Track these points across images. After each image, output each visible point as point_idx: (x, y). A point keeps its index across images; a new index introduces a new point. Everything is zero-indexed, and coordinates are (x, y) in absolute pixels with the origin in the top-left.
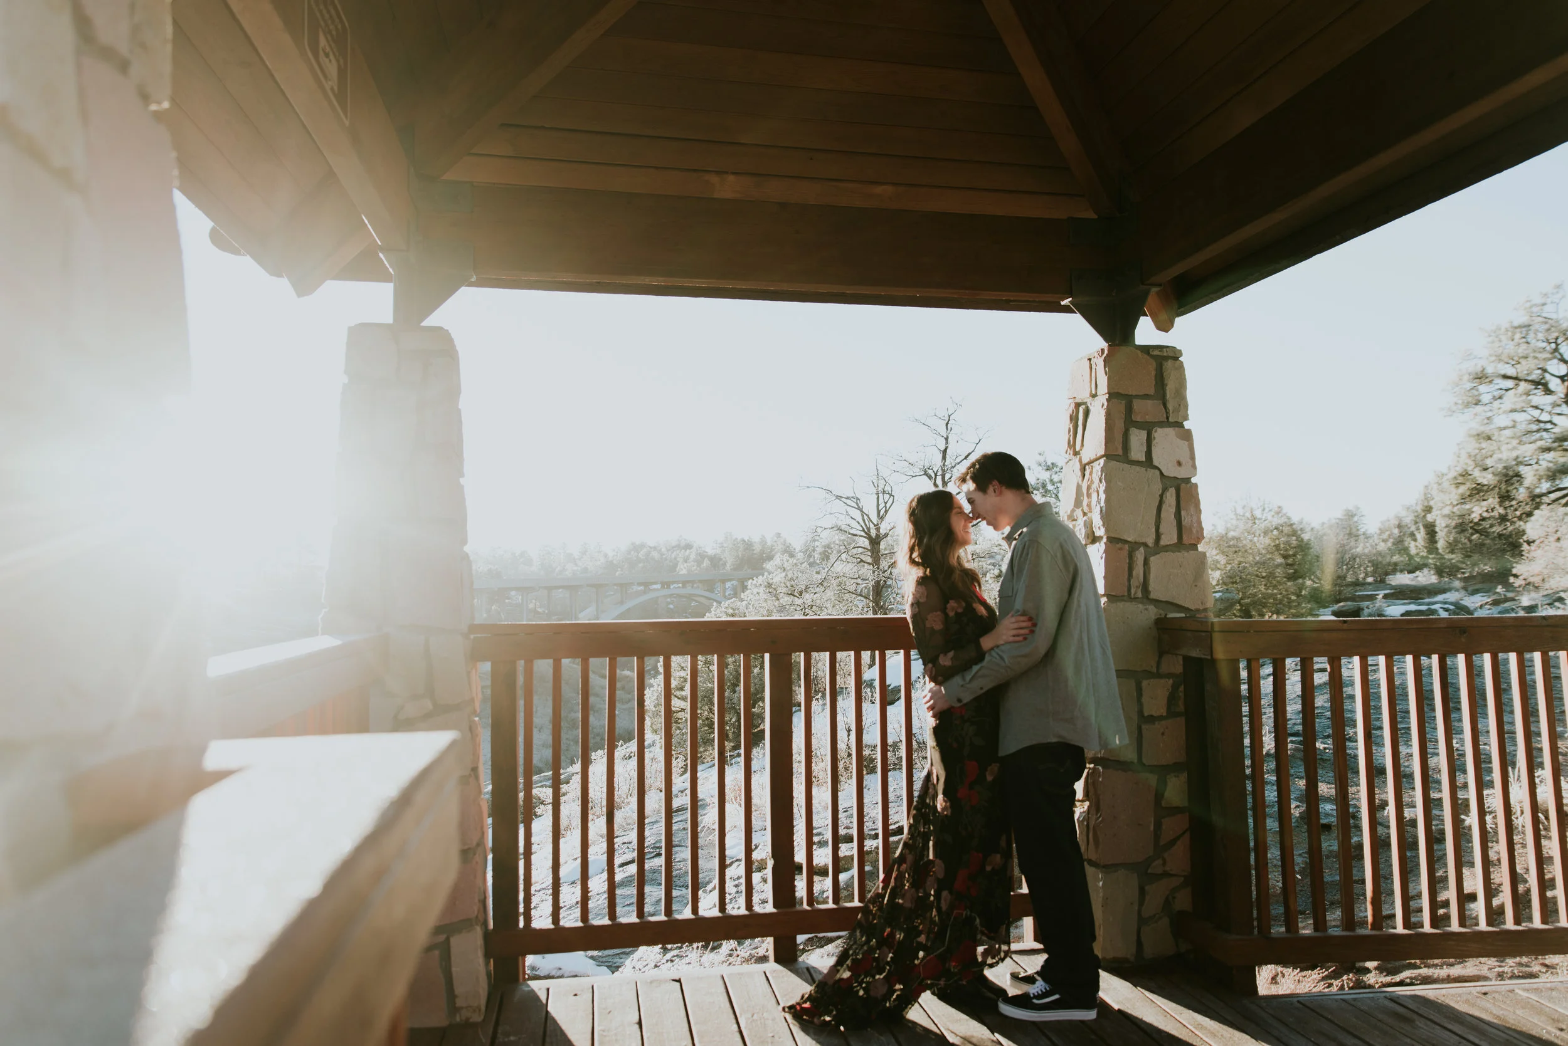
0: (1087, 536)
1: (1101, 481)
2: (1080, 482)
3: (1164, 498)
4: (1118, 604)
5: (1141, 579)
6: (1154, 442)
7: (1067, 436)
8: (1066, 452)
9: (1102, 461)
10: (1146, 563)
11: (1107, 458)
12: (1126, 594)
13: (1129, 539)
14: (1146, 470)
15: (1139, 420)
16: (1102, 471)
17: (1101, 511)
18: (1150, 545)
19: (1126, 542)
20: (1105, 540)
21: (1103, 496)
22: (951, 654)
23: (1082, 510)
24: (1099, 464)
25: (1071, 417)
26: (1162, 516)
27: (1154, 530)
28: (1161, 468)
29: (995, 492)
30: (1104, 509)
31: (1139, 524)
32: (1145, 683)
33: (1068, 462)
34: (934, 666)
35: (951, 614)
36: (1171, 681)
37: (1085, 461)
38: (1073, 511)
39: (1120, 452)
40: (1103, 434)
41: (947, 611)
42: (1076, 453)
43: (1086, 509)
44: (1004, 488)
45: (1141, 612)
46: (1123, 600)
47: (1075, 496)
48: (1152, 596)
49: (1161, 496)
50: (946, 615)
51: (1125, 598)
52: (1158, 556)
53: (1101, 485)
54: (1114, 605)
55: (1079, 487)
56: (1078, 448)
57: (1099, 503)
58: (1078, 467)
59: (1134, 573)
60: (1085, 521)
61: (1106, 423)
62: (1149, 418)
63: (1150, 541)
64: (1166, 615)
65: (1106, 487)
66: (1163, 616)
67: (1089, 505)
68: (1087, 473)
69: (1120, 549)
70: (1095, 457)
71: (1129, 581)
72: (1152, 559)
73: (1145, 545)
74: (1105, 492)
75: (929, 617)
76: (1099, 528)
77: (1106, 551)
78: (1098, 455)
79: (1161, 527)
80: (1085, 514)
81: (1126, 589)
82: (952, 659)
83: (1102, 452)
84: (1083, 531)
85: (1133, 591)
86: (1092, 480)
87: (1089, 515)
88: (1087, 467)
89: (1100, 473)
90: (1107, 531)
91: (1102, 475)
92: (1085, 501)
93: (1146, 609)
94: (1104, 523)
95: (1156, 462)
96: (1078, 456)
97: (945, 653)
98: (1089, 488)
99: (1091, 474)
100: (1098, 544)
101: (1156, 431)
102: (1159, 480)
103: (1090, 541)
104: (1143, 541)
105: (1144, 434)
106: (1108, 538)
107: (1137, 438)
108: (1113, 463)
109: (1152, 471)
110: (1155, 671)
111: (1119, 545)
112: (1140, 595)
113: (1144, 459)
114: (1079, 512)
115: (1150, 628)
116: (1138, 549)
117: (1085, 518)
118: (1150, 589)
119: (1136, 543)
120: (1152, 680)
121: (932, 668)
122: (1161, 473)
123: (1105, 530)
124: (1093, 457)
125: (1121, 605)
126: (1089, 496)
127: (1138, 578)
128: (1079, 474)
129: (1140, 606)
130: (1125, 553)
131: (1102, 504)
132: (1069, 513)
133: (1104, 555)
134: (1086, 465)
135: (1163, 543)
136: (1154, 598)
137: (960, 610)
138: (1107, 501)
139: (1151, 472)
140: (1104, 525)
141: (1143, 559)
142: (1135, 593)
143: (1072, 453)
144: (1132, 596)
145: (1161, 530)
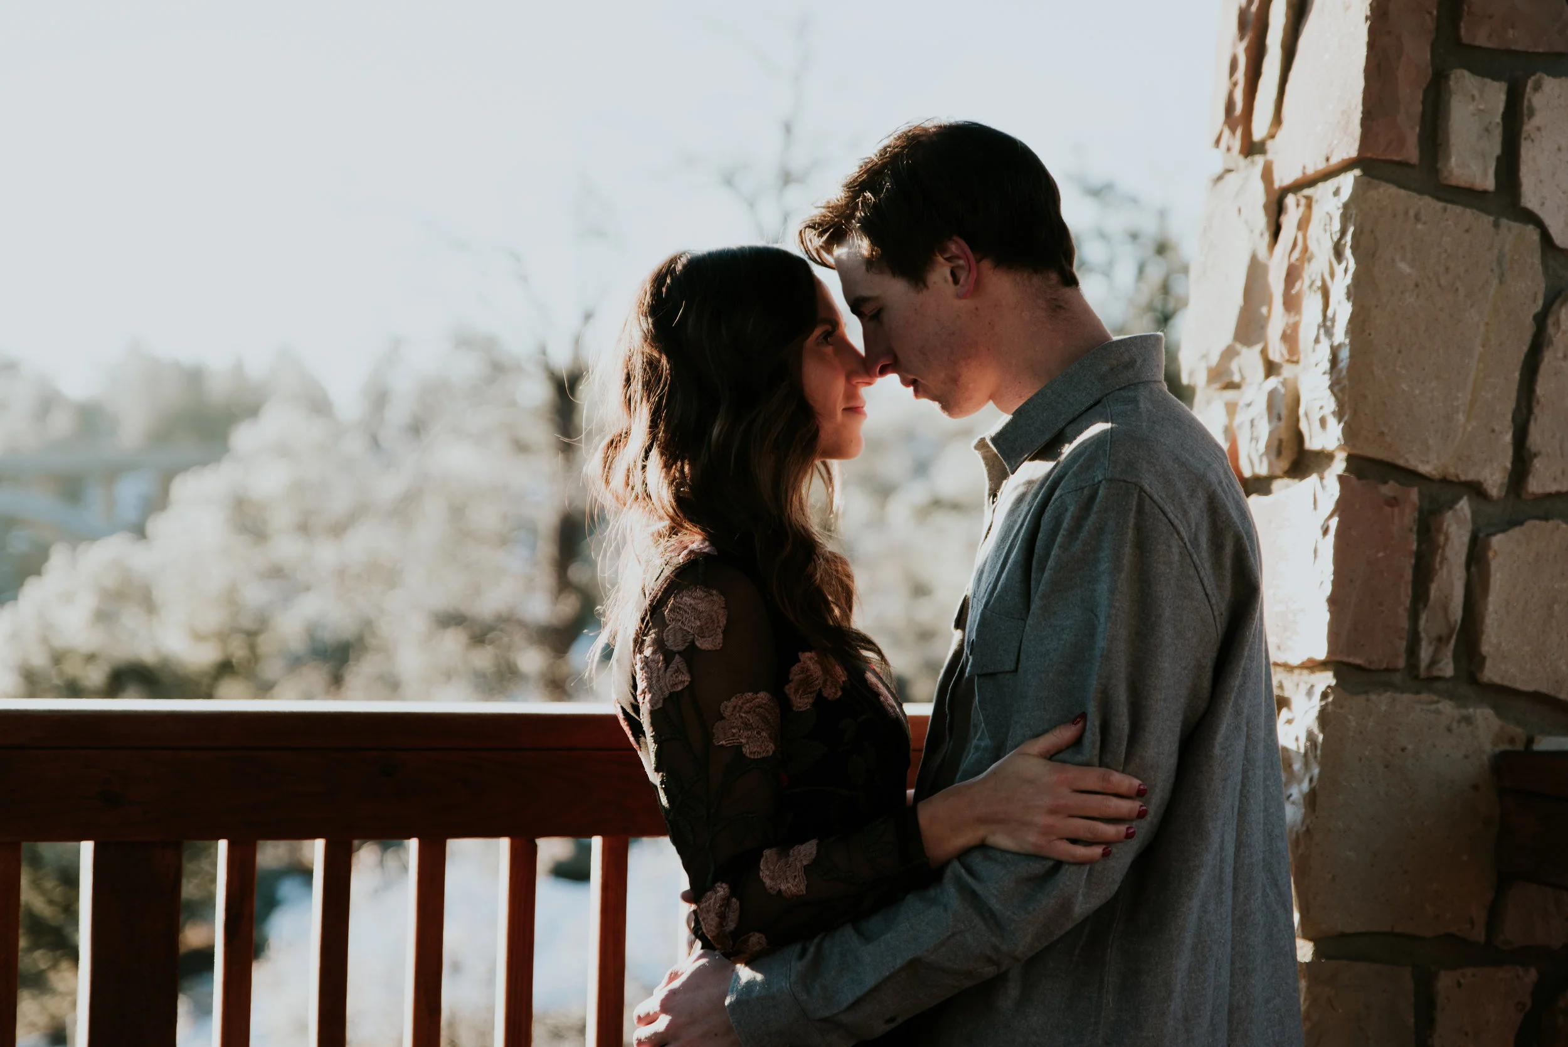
0: (1277, 448)
1: (1338, 254)
2: (1262, 253)
3: (1551, 330)
4: (1373, 697)
5: (1457, 611)
6: (1529, 127)
7: (1224, 85)
8: (1218, 142)
9: (1347, 182)
10: (1477, 556)
11: (1366, 172)
12: (1401, 663)
13: (1424, 469)
14: (1496, 225)
15: (1482, 39)
16: (1345, 218)
17: (1334, 361)
18: (1494, 492)
19: (1410, 476)
20: (1339, 465)
21: (1342, 310)
22: (807, 851)
23: (1264, 352)
24: (1336, 193)
25: (1243, 15)
26: (1540, 390)
27: (1508, 438)
28: (1548, 221)
29: (956, 281)
30: (1344, 354)
31: (1461, 417)
32: (1445, 981)
33: (1220, 178)
34: (735, 891)
35: (802, 702)
36: (1532, 975)
37: (1284, 177)
38: (1229, 354)
39: (1412, 152)
40: (1360, 84)
41: (789, 689)
42: (1251, 148)
43: (1277, 352)
44: (986, 264)
45: (1449, 730)
46: (1389, 686)
47: (1238, 300)
48: (1491, 673)
49: (1541, 320)
50: (783, 702)
51: (1397, 678)
52: (1515, 533)
53: (1339, 269)
54: (1361, 699)
55: (1256, 272)
56: (1260, 128)
57: (1329, 333)
58: (1257, 195)
59: (1434, 590)
60: (1272, 395)
61: (1371, 45)
62: (1518, 39)
63: (1494, 479)
64: (1530, 741)
65: (1356, 277)
66: (1520, 747)
67: (1290, 338)
68: (1290, 221)
69: (1393, 502)
70: (1321, 166)
71: (1414, 617)
72: (1497, 541)
73: (1476, 490)
74: (1355, 292)
75: (727, 707)
76: (1323, 422)
77: (1342, 507)
78: (1335, 160)
79: (1534, 429)
80: (1271, 368)
81: (1402, 645)
82: (807, 869)
83: (1349, 148)
84: (1264, 429)
85: (1425, 653)
86: (1305, 249)
87: (1287, 371)
88: (1290, 200)
89: (1337, 226)
90: (1350, 434)
91: (1343, 233)
92: (1277, 320)
93: (1468, 720)
94: (1340, 404)
95: (1530, 200)
96: (1260, 160)
97: (785, 844)
98: (1292, 275)
99: (1303, 224)
100: (1314, 478)
101: (1537, 87)
102: (1537, 260)
103: (1284, 464)
104: (1471, 476)
105: (1496, 95)
106: (1350, 459)
107: (1471, 107)
108: (1387, 192)
109: (1516, 226)
110: (1482, 939)
111: (1389, 489)
112: (1447, 669)
113: (1490, 184)
114: (1249, 360)
115: (1475, 787)
116: (1451, 504)
117: (1273, 382)
118: (1485, 649)
119: (1445, 481)
120: (1469, 971)
121: (726, 902)
122: (1546, 238)
123: (1344, 431)
124: (1316, 165)
125: (1382, 701)
126: (1291, 303)
127: (1445, 609)
128: (1260, 221)
129: (1447, 707)
130: (1406, 517)
131: (1340, 335)
132: (1214, 359)
133: (1334, 523)
134: (1285, 191)
135: (1536, 485)
136: (1497, 680)
137: (832, 693)
138: (1356, 325)
139: (1512, 230)
140: (1339, 415)
141: (1466, 539)
142: (1433, 662)
143: (1237, 144)
144: (1423, 672)
145: (1536, 438)
